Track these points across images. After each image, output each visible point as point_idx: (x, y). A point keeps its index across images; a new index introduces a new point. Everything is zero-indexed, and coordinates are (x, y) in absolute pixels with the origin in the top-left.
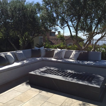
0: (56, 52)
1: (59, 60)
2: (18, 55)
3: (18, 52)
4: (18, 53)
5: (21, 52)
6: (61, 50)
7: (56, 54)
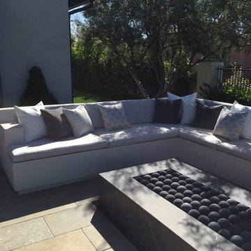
0: (224, 113)
1: (226, 145)
2: (105, 114)
3: (107, 106)
4: (105, 108)
5: (118, 105)
6: (244, 110)
7: (221, 122)
